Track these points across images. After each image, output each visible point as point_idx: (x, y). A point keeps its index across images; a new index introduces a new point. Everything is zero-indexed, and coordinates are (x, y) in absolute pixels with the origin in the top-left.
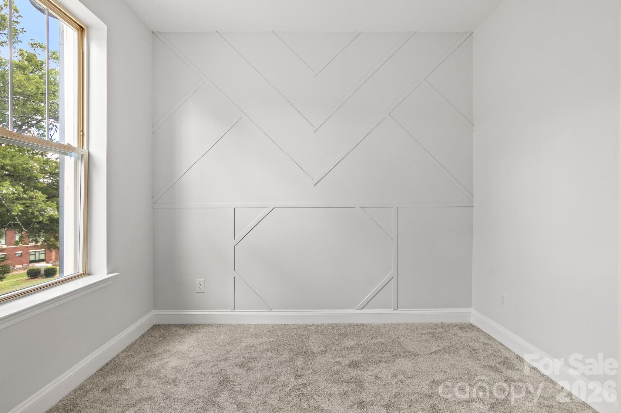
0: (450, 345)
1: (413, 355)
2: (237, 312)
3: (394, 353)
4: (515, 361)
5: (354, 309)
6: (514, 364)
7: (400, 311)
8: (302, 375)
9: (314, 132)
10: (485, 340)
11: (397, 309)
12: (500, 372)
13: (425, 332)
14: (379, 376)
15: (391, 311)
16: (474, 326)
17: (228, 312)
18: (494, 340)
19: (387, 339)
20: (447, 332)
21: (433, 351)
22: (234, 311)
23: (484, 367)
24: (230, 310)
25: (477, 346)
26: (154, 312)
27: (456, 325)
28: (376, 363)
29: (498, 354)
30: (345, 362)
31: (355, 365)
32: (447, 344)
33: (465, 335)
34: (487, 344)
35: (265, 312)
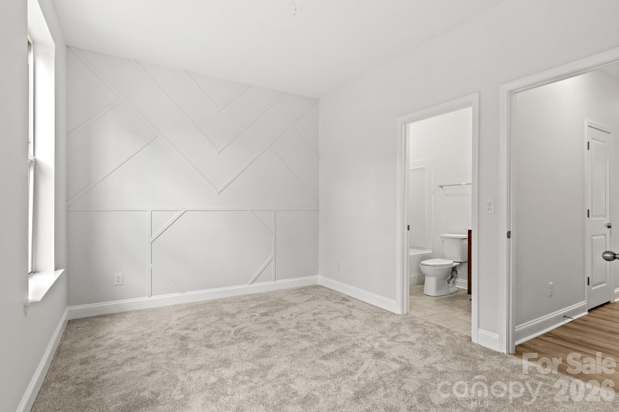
0: (313, 296)
1: (295, 304)
2: (154, 298)
3: (284, 305)
4: (348, 298)
5: (246, 284)
6: (348, 299)
7: (277, 282)
8: (236, 325)
9: (218, 154)
10: (330, 291)
11: (275, 280)
12: (344, 304)
13: (295, 293)
14: (283, 317)
15: (272, 283)
16: (320, 286)
17: (146, 299)
18: (334, 291)
19: (275, 299)
20: (307, 290)
21: (305, 300)
22: (151, 297)
23: (335, 303)
24: (147, 297)
25: (327, 294)
26: (68, 308)
27: (311, 286)
28: (277, 311)
29: (339, 296)
30: (257, 314)
31: (266, 314)
32: (311, 296)
33: (319, 290)
34: (332, 293)
35: (178, 294)
